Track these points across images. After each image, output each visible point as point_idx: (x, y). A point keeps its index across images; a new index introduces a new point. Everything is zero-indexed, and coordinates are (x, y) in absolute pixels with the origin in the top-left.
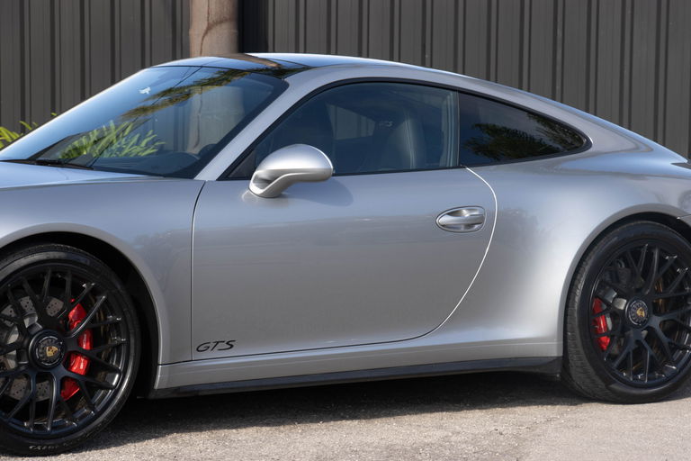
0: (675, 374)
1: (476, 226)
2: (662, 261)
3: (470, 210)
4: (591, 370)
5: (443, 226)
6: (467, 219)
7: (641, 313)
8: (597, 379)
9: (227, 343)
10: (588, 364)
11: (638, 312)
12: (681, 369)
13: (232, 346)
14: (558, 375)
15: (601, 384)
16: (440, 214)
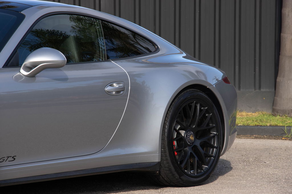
0: (208, 170)
1: (122, 92)
2: (201, 110)
3: (118, 84)
4: (173, 169)
5: (108, 92)
6: (116, 88)
7: (192, 138)
8: (175, 173)
9: (13, 158)
10: (172, 165)
11: (191, 138)
12: (210, 167)
13: (15, 159)
14: (158, 172)
15: (177, 176)
16: (106, 86)
